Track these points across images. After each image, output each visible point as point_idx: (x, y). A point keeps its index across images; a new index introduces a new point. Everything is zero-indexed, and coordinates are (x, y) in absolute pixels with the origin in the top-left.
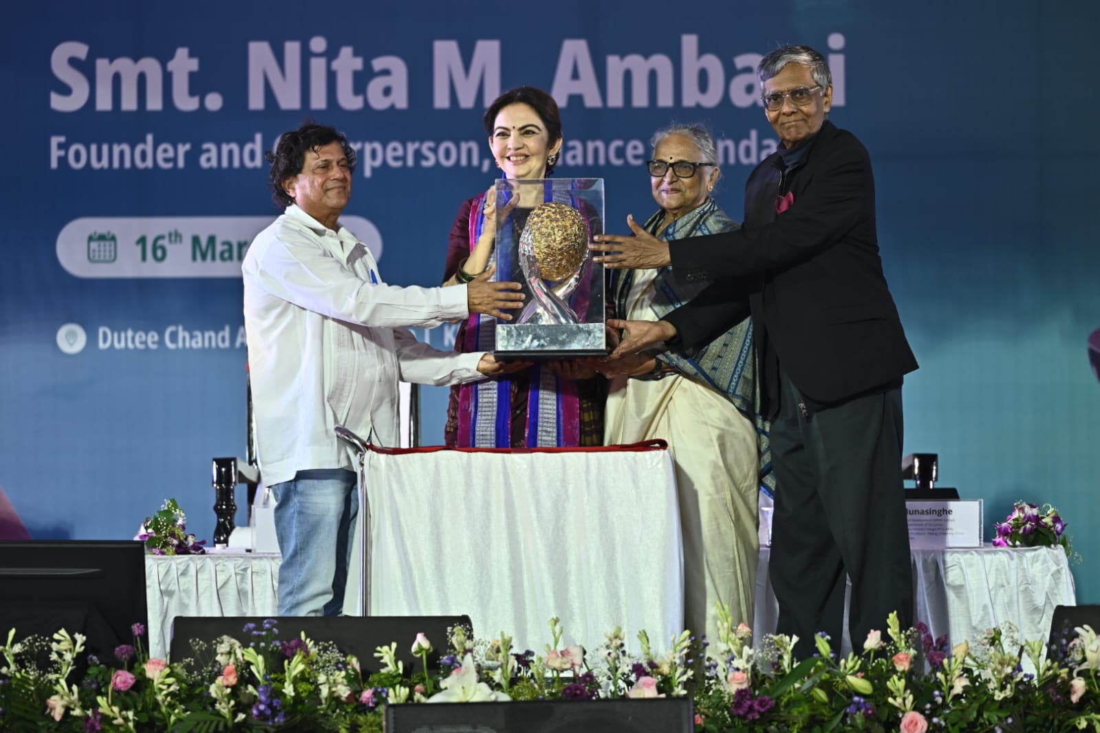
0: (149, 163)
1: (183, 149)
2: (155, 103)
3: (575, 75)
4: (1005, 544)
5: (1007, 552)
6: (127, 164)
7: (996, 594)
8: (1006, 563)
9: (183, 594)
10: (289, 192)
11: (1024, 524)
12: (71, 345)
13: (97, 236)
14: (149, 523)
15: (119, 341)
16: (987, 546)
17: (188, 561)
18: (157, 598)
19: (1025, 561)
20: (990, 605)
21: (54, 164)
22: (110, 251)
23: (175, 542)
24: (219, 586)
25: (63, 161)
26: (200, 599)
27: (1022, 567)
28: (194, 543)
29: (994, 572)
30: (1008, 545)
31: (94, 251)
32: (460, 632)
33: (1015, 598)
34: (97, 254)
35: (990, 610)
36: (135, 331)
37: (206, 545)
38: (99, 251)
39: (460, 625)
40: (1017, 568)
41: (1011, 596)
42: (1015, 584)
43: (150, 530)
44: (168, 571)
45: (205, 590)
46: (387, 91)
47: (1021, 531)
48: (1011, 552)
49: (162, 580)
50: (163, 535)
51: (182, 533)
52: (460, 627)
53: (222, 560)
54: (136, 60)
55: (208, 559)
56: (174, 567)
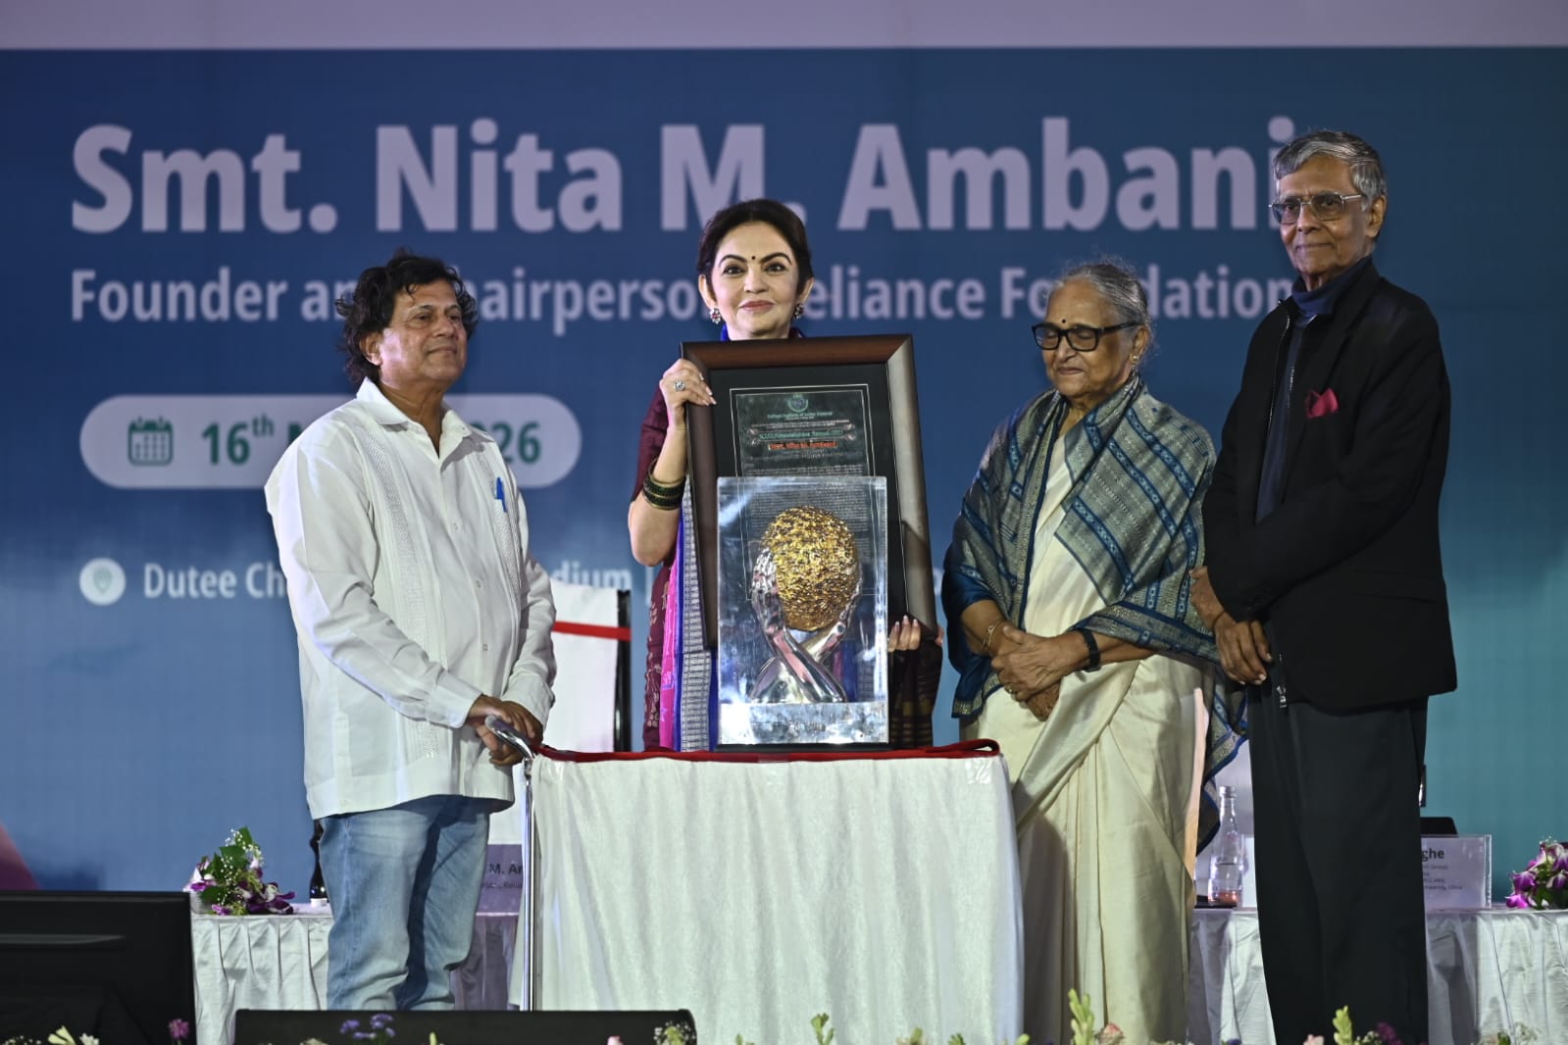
0: (224, 312)
1: (275, 290)
2: (232, 220)
3: (879, 180)
4: (1526, 904)
5: (1529, 917)
6: (190, 314)
7: (1510, 983)
8: (1527, 933)
9: (258, 976)
10: (370, 358)
11: (1555, 873)
12: (102, 591)
13: (143, 423)
14: (207, 864)
15: (176, 586)
16: (1498, 908)
17: (266, 924)
18: (219, 981)
19: (1555, 931)
20: (1501, 998)
21: (77, 313)
22: (163, 447)
23: (247, 895)
24: (313, 965)
25: (91, 308)
26: (285, 983)
27: (1551, 940)
28: (276, 896)
29: (1508, 946)
30: (1530, 906)
31: (138, 447)
32: (675, 1036)
33: (1540, 988)
34: (142, 451)
35: (1502, 1006)
36: (201, 570)
37: (293, 899)
38: (146, 447)
39: (675, 1025)
40: (1543, 941)
41: (1533, 985)
42: (1541, 966)
43: (208, 877)
44: (235, 939)
45: (292, 969)
46: (590, 203)
47: (1550, 885)
48: (1533, 916)
49: (225, 956)
50: (228, 884)
51: (258, 881)
52: (674, 1029)
53: (318, 922)
54: (204, 153)
55: (297, 921)
56: (244, 933)
